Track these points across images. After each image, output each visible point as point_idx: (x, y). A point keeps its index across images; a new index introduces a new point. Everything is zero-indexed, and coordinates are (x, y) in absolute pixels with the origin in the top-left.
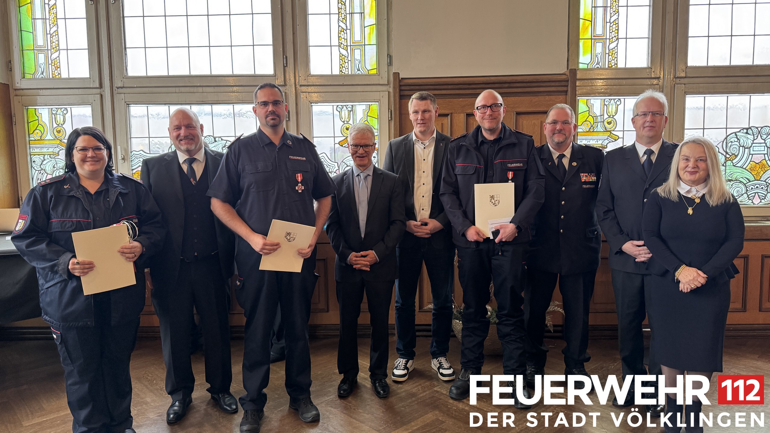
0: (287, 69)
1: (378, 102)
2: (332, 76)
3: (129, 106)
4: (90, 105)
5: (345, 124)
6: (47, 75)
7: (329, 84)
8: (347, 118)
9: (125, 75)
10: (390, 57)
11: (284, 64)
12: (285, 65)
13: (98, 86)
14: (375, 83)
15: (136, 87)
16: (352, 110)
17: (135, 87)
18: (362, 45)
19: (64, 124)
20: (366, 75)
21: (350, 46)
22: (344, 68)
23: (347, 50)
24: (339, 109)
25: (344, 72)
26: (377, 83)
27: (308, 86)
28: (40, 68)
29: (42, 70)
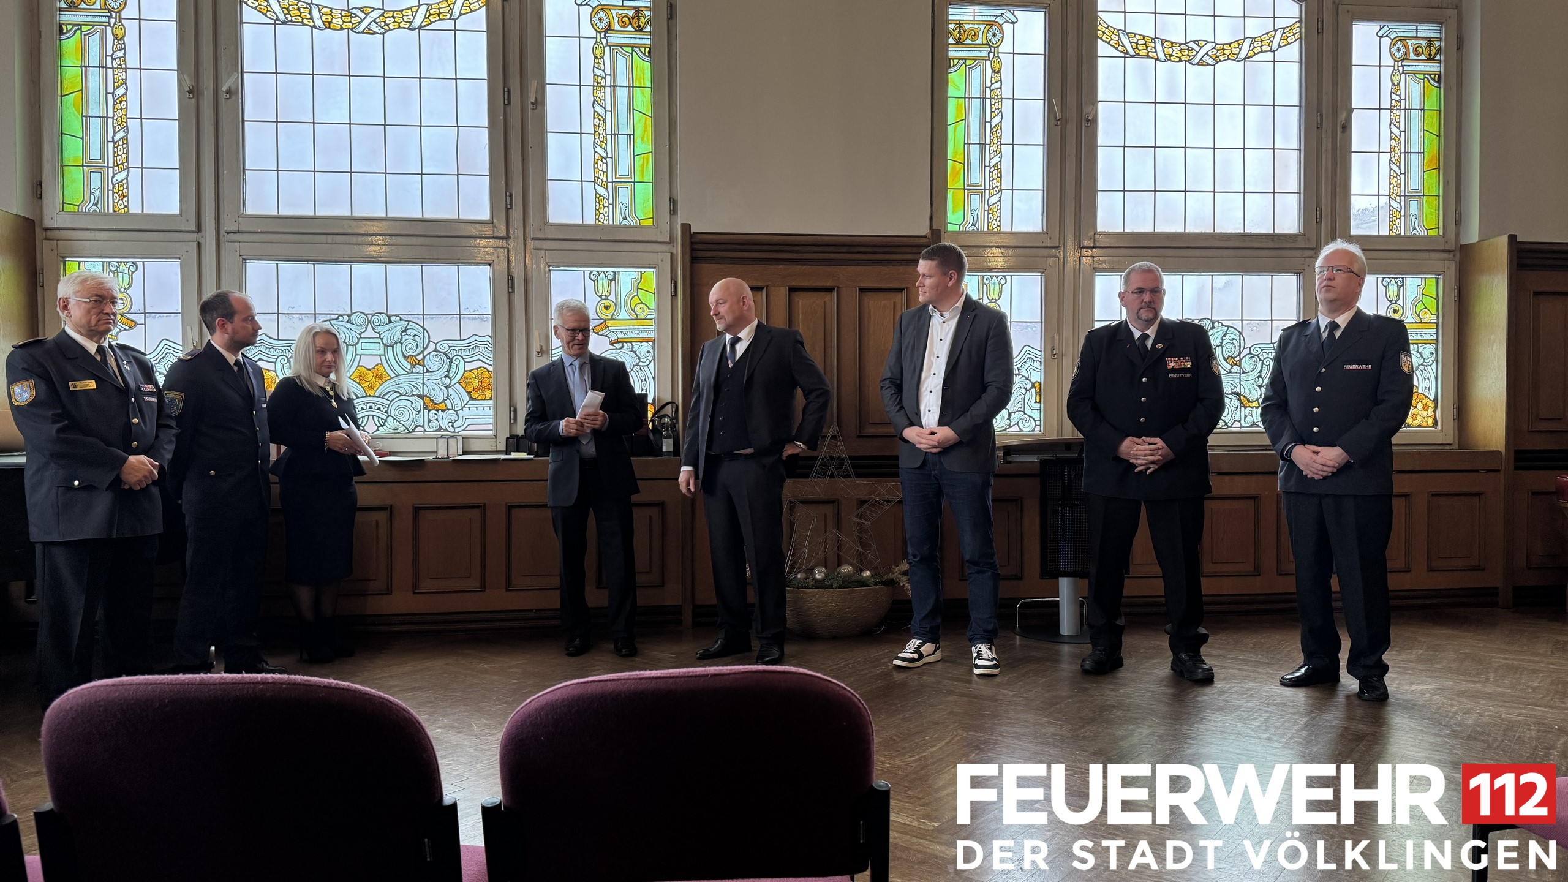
0: (514, 213)
1: (655, 268)
2: (583, 227)
3: (246, 261)
4: (179, 258)
5: (602, 299)
6: (104, 207)
7: (580, 238)
8: (606, 290)
9: (242, 212)
10: (673, 201)
11: (507, 204)
12: (509, 206)
13: (194, 229)
14: (649, 239)
15: (261, 233)
16: (614, 279)
17: (257, 233)
18: (631, 183)
19: (129, 288)
20: (636, 227)
21: (612, 182)
22: (602, 215)
23: (607, 189)
24: (592, 277)
25: (602, 220)
26: (654, 239)
27: (545, 239)
28: (92, 197)
29: (96, 199)
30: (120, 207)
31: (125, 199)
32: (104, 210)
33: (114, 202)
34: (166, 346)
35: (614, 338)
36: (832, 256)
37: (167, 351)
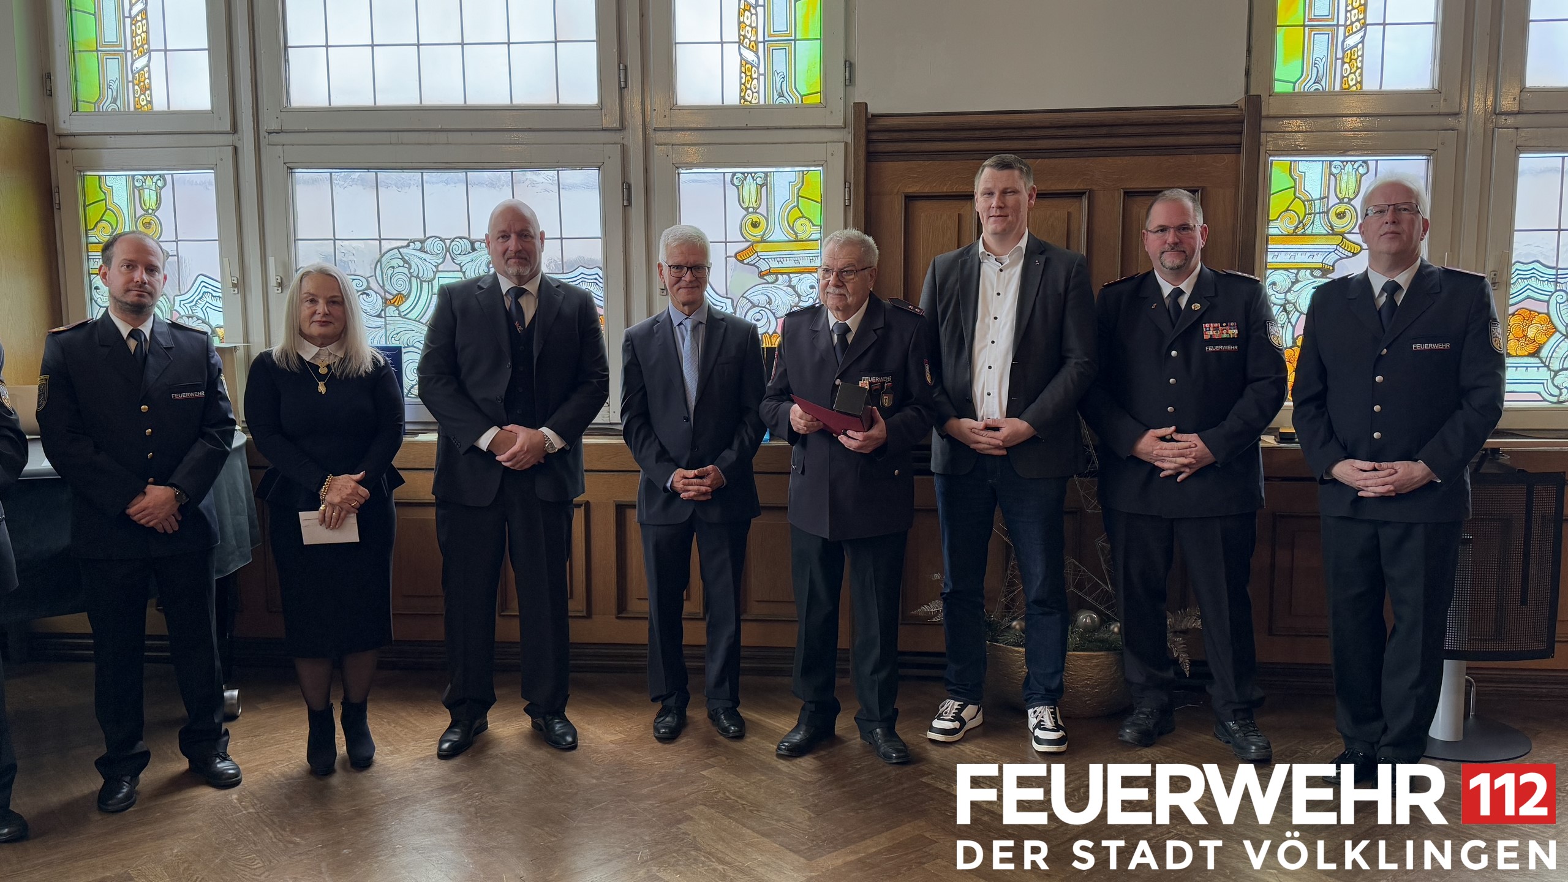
0: (627, 92)
1: (822, 165)
2: (722, 110)
3: (293, 171)
4: (212, 169)
5: (749, 213)
6: (124, 104)
7: (717, 126)
8: (754, 200)
9: (285, 105)
10: (850, 66)
11: (620, 81)
12: (623, 85)
13: (228, 128)
14: (815, 124)
15: (308, 132)
16: (765, 184)
17: (304, 132)
18: (790, 42)
19: (158, 208)
20: (797, 107)
21: (764, 42)
22: (749, 92)
23: (756, 52)
24: (736, 181)
25: (749, 99)
26: (821, 123)
27: (671, 130)
28: (110, 91)
29: (115, 94)
30: (143, 103)
31: (148, 92)
32: (124, 107)
33: (135, 97)
34: (203, 284)
35: (764, 267)
36: (1083, 142)
37: (204, 289)
